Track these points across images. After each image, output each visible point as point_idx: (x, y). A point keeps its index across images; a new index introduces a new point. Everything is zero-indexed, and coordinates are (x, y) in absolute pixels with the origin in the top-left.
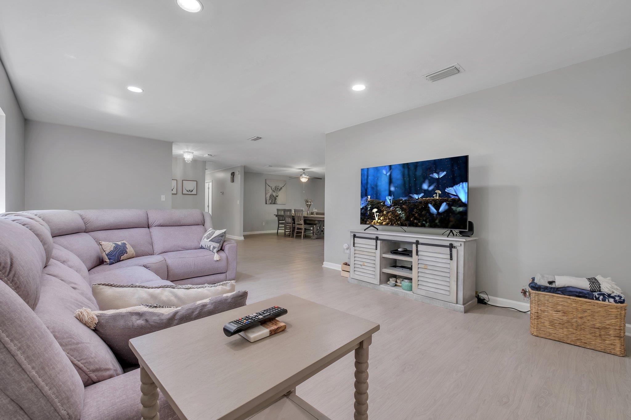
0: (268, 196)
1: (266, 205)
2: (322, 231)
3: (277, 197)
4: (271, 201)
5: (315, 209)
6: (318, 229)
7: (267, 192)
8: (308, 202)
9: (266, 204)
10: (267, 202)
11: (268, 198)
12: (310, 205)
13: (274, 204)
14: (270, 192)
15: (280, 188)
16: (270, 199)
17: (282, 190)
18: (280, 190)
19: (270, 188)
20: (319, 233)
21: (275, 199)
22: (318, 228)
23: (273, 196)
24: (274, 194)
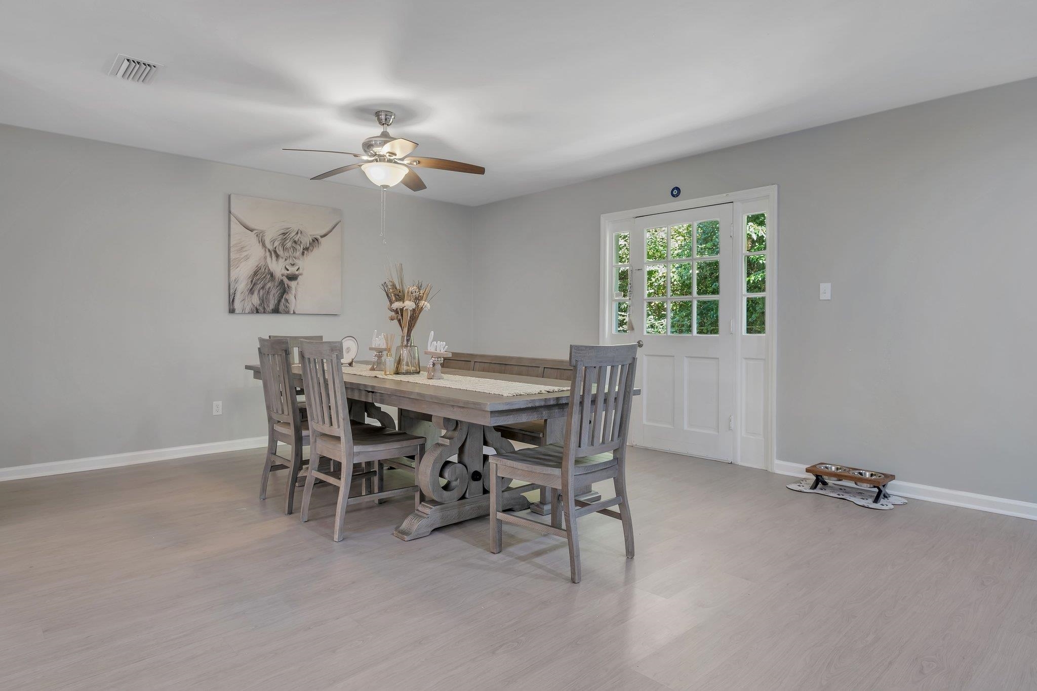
0: (243, 272)
1: (232, 316)
2: (476, 476)
3: (293, 284)
4: (255, 300)
5: (435, 339)
6: (447, 463)
7: (233, 256)
8: (400, 297)
9: (232, 311)
10: (237, 305)
11: (242, 286)
12: (415, 315)
13: (276, 311)
14: (255, 256)
15: (306, 241)
16: (251, 291)
17: (316, 253)
18: (307, 249)
19: (252, 238)
20: (455, 494)
21: (284, 290)
22: (454, 458)
23: (272, 275)
24: (278, 268)
